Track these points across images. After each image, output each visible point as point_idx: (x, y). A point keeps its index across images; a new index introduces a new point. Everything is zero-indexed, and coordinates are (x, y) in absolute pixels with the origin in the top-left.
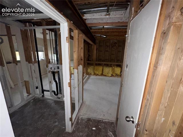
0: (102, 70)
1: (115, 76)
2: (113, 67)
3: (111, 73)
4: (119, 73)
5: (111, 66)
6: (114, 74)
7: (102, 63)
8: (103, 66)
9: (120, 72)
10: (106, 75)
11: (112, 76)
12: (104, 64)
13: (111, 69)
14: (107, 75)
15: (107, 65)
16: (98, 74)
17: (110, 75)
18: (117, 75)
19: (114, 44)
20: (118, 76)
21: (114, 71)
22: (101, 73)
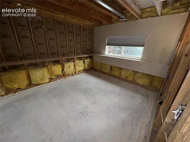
0: (26, 77)
1: (56, 78)
2: (50, 67)
3: (48, 77)
4: (61, 73)
5: (43, 65)
6: (53, 77)
7: (22, 63)
8: (26, 69)
9: (61, 71)
10: (39, 83)
11: (51, 80)
12: (27, 64)
13: (45, 70)
14: (42, 82)
15: (36, 66)
16: (19, 88)
17: (48, 80)
18: (58, 77)
19: (38, 23)
20: (60, 77)
21: (52, 72)
22: (26, 82)
